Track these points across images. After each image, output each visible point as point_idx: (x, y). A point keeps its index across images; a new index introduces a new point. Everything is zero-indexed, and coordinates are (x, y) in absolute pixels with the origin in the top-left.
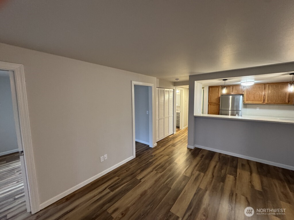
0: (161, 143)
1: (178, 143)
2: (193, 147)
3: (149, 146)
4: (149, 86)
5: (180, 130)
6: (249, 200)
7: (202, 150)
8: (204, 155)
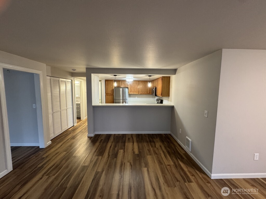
0: (57, 139)
1: (78, 135)
2: (93, 134)
3: (39, 147)
4: (35, 73)
5: (82, 120)
6: (132, 164)
7: (101, 135)
8: (102, 139)
